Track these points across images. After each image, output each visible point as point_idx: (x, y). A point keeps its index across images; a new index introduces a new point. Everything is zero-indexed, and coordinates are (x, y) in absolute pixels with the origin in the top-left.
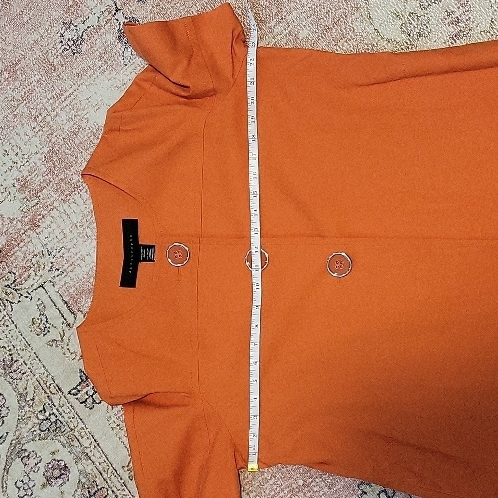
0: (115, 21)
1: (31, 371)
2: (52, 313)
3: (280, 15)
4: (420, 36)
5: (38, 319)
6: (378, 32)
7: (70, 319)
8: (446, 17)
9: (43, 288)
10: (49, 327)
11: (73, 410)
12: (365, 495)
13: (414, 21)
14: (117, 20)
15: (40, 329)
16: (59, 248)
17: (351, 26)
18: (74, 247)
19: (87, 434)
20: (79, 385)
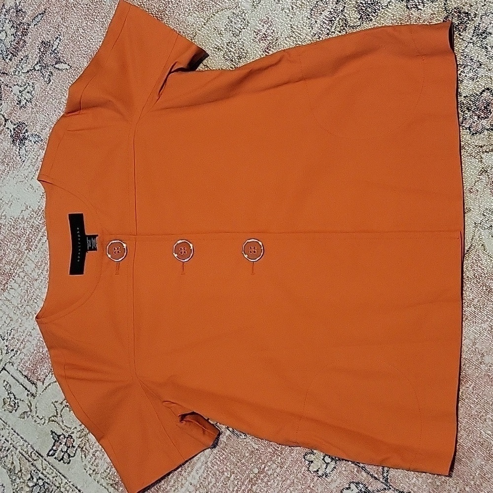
0: (7, 130)
1: (13, 446)
2: (17, 389)
4: (240, 59)
5: (8, 398)
7: (33, 389)
8: (256, 36)
9: (5, 370)
10: (18, 403)
11: (55, 469)
12: (312, 464)
13: (232, 48)
14: (8, 128)
15: (11, 406)
16: (9, 332)
18: (20, 327)
19: (70, 487)
20: (54, 445)
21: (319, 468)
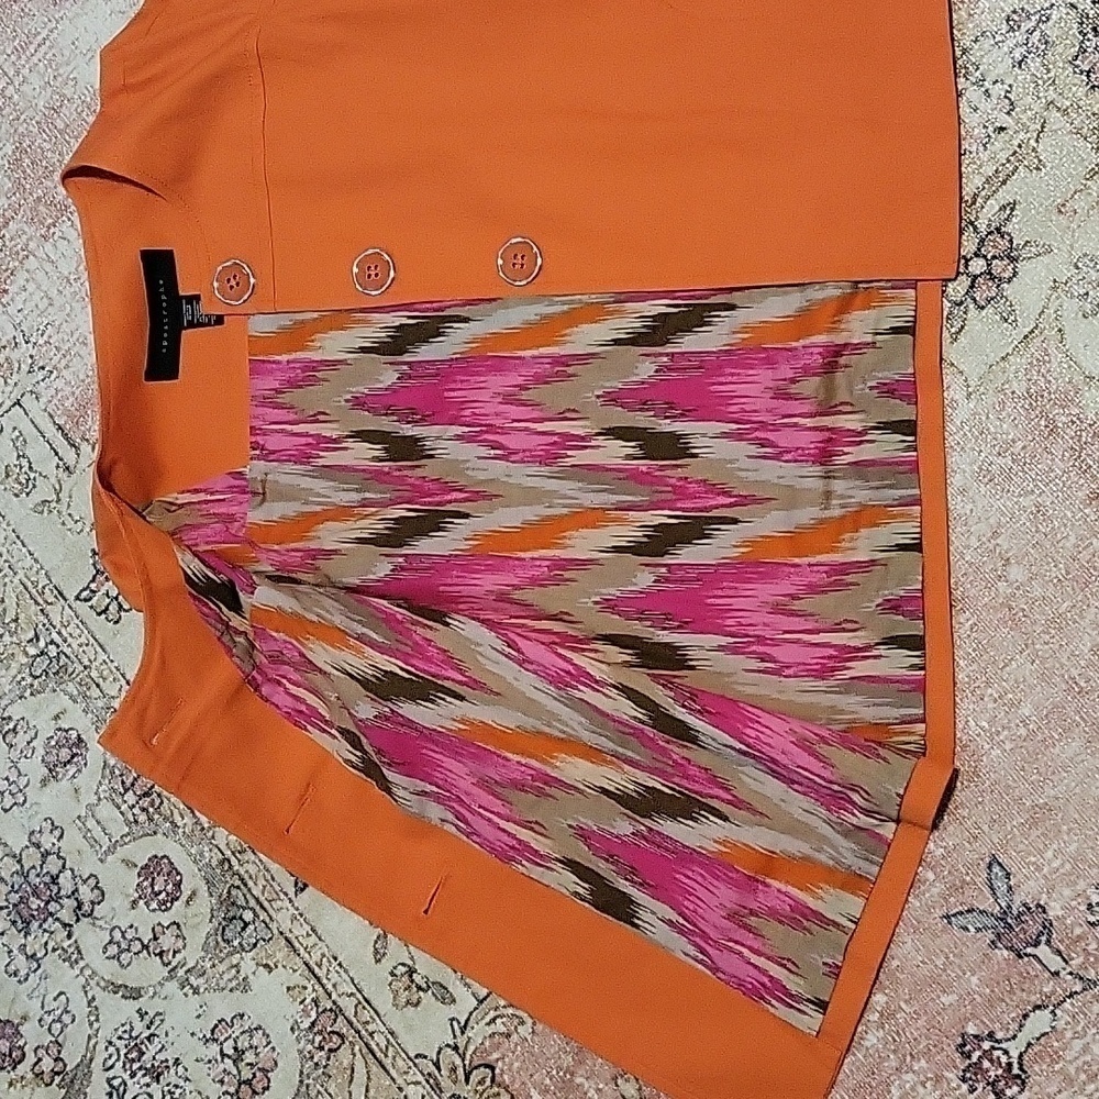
1: (9, 567)
2: (37, 451)
5: (15, 466)
7: (70, 456)
9: (21, 406)
10: (35, 479)
11: (87, 629)
15: (20, 483)
16: (41, 328)
18: (66, 321)
19: (112, 672)
20: (93, 580)
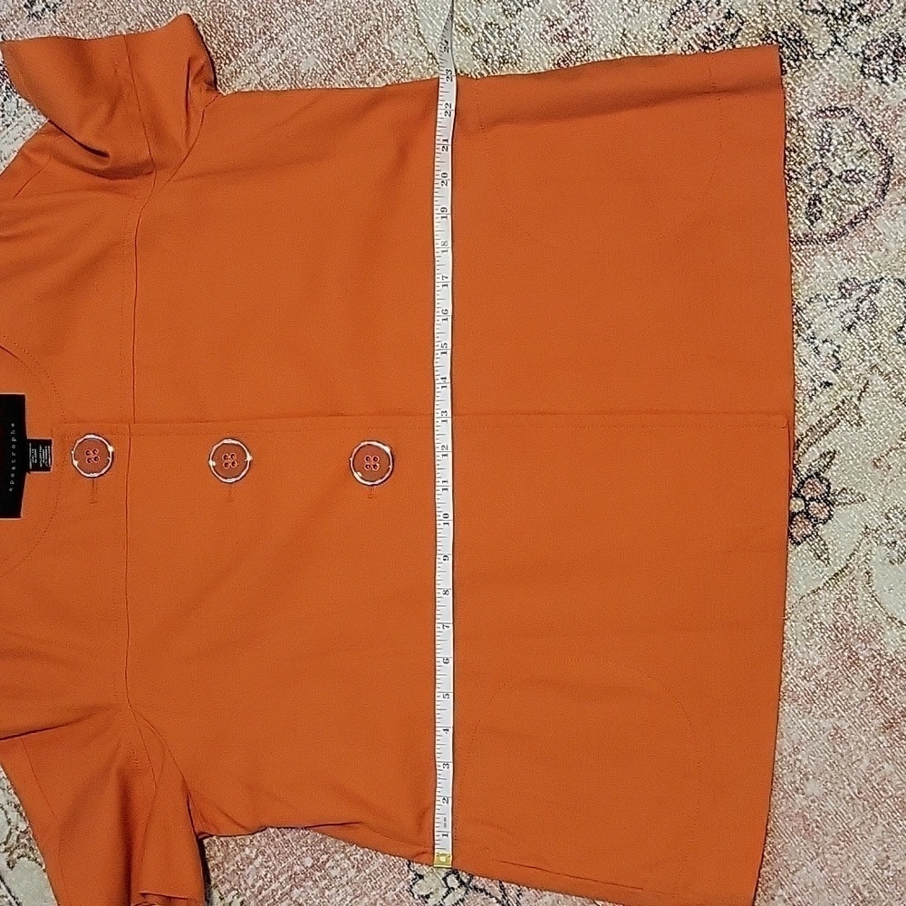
3: (268, 33)
4: (504, 63)
6: (434, 58)
8: (548, 28)
12: (420, 881)
13: (494, 37)
17: (388, 48)
21: (431, 893)
